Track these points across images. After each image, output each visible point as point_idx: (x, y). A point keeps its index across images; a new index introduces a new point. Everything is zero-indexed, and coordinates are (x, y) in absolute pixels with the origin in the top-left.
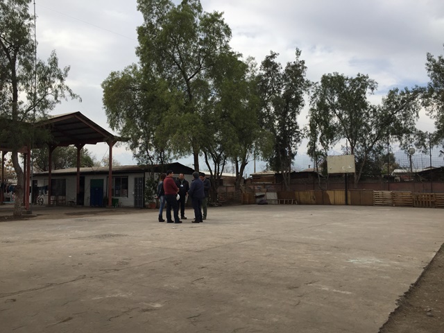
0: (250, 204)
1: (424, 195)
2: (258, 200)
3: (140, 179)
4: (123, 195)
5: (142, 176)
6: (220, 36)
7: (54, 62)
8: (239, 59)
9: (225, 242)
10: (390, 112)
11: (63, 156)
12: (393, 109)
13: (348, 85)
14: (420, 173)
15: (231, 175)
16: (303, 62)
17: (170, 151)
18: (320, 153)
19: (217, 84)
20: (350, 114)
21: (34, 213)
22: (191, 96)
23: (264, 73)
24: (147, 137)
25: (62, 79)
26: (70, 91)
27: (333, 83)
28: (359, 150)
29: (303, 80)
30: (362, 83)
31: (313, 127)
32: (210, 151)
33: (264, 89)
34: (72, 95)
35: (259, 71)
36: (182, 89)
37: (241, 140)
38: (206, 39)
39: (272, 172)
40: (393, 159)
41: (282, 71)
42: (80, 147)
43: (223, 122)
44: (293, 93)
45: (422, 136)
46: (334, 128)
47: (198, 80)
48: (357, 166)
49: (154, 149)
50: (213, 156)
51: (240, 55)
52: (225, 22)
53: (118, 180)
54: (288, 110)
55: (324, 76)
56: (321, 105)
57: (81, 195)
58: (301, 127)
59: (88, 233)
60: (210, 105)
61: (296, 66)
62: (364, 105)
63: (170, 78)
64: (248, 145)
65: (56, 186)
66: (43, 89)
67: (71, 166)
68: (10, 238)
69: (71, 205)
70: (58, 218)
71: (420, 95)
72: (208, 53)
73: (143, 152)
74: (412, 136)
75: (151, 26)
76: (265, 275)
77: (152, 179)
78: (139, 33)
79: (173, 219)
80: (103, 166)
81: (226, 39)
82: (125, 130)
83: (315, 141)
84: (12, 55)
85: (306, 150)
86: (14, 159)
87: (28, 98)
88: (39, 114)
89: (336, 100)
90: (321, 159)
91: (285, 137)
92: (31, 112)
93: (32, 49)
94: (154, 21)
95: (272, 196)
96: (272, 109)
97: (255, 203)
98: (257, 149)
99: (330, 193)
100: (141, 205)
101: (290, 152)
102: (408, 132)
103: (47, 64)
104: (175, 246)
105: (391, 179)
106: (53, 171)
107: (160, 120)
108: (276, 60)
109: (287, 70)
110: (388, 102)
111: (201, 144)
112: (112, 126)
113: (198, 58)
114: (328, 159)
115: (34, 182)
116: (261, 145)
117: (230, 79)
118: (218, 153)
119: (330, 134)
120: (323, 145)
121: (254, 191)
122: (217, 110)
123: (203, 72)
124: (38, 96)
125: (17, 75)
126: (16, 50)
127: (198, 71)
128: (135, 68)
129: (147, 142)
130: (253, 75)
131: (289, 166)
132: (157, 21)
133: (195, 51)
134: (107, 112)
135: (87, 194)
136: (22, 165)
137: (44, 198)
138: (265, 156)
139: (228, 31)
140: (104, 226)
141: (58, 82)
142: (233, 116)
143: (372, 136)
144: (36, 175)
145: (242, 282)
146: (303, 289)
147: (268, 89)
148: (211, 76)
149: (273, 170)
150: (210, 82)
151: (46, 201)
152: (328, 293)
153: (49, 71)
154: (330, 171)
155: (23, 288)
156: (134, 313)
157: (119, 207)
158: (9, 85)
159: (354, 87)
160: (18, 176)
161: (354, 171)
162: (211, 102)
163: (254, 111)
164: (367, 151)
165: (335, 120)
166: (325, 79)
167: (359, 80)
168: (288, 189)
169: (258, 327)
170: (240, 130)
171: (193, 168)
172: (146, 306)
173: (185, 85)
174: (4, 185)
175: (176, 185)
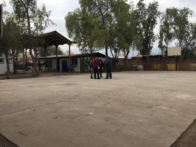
0: (131, 70)
2: (134, 69)
3: (82, 60)
4: (76, 67)
5: (83, 58)
7: (44, 9)
8: (126, 3)
9: (119, 87)
11: (50, 50)
13: (179, 13)
15: (122, 57)
16: (157, 2)
17: (95, 47)
18: (164, 47)
19: (116, 15)
20: (180, 27)
21: (40, 75)
22: (104, 22)
23: (138, 9)
24: (85, 41)
25: (48, 17)
26: (52, 22)
27: (172, 12)
28: (183, 44)
29: (156, 11)
31: (161, 34)
32: (113, 47)
33: (138, 16)
35: (136, 8)
36: (100, 19)
37: (127, 41)
39: (141, 56)
41: (147, 7)
42: (57, 46)
43: (118, 33)
44: (152, 18)
46: (172, 34)
47: (107, 14)
48: (182, 52)
49: (88, 46)
50: (114, 49)
53: (73, 60)
54: (149, 26)
55: (167, 9)
56: (166, 23)
57: (58, 67)
58: (155, 34)
59: (62, 83)
61: (154, 4)
62: (187, 23)
63: (94, 14)
64: (130, 43)
65: (48, 63)
66: (40, 21)
67: (54, 55)
68: (31, 85)
69: (54, 71)
70: (50, 77)
73: (83, 48)
76: (137, 102)
77: (88, 60)
79: (97, 77)
80: (67, 54)
82: (75, 38)
83: (162, 41)
84: (26, 6)
85: (158, 45)
86: (30, 52)
87: (35, 26)
88: (39, 33)
89: (173, 20)
90: (165, 49)
91: (148, 39)
92: (36, 32)
93: (35, 3)
95: (141, 67)
96: (142, 26)
97: (133, 70)
98: (134, 45)
99: (169, 65)
100: (83, 71)
101: (150, 46)
103: (41, 10)
104: (98, 89)
106: (46, 57)
107: (90, 33)
108: (144, 2)
109: (149, 7)
111: (109, 44)
112: (70, 36)
113: (107, 3)
114: (168, 49)
115: (39, 62)
116: (136, 44)
117: (122, 12)
118: (116, 47)
119: (169, 37)
120: (166, 42)
121: (132, 65)
122: (116, 28)
123: (109, 10)
124: (38, 24)
125: (29, 15)
126: (28, 4)
127: (107, 10)
128: (79, 10)
129: (85, 43)
130: (133, 11)
131: (149, 53)
134: (67, 30)
135: (61, 67)
136: (34, 55)
137: (43, 68)
138: (138, 49)
140: (68, 80)
141: (46, 18)
142: (123, 30)
143: (190, 37)
144: (40, 59)
145: (127, 105)
146: (154, 108)
147: (140, 16)
148: (113, 12)
149: (142, 55)
150: (113, 15)
151: (44, 69)
152: (166, 110)
153: (42, 13)
154: (169, 55)
155: (38, 105)
156: (82, 116)
157: (74, 72)
158: (26, 20)
159: (182, 14)
160: (33, 59)
161: (180, 54)
162: (113, 24)
163: (133, 27)
164: (187, 45)
165: (172, 30)
166: (168, 11)
167: (185, 10)
168: (149, 64)
169: (134, 124)
170: (127, 37)
171: (105, 55)
172: (87, 113)
173: (101, 17)
174: (27, 63)
175: (98, 63)
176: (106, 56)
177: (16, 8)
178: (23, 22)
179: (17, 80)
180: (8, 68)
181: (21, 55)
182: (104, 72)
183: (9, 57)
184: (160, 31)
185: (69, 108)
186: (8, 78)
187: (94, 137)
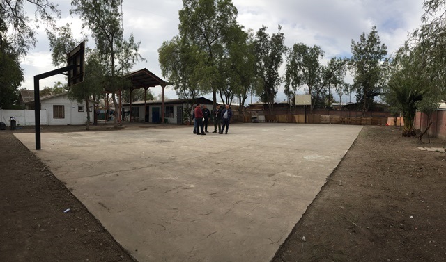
0: (248, 122)
1: (346, 118)
2: (253, 120)
3: (180, 107)
4: (171, 117)
5: (181, 105)
6: (231, 14)
7: (132, 40)
8: (243, 30)
9: (232, 147)
10: (331, 71)
11: (137, 94)
12: (333, 69)
13: (309, 52)
14: (345, 106)
15: (236, 104)
16: (283, 34)
17: (198, 90)
18: (291, 93)
19: (228, 47)
20: (310, 69)
21: (123, 126)
22: (211, 55)
23: (258, 39)
24: (184, 82)
25: (136, 50)
26: (141, 56)
27: (300, 49)
28: (314, 91)
29: (282, 46)
30: (316, 51)
31: (288, 76)
32: (223, 90)
33: (258, 50)
34: (142, 59)
35: (255, 38)
36: (205, 51)
37: (242, 84)
38: (221, 16)
39: (262, 103)
40: (332, 97)
41: (269, 39)
42: (146, 89)
43: (232, 72)
44: (276, 54)
45: (346, 85)
46: (300, 78)
47: (216, 44)
48: (312, 100)
49: (188, 89)
50: (225, 93)
51: (243, 27)
52: (234, 5)
53: (167, 108)
54: (273, 65)
55: (295, 45)
56: (293, 62)
57: (147, 116)
58: (281, 76)
59: (152, 139)
60: (223, 60)
61: (278, 36)
62: (317, 65)
63: (198, 44)
64: (247, 86)
65: (134, 111)
66: (127, 57)
67: (142, 100)
68: (114, 140)
69: (142, 122)
70: (136, 129)
71: (347, 63)
72: (222, 26)
73: (182, 91)
74: (342, 86)
75: (187, 9)
76: (255, 168)
77: (187, 107)
78: (180, 14)
79: (200, 132)
80: (159, 99)
81: (234, 16)
82: (171, 78)
83: (289, 85)
84: (111, 39)
86: (113, 97)
87: (120, 63)
88: (125, 72)
89: (302, 60)
90: (292, 96)
91: (270, 82)
92: (121, 71)
93: (121, 34)
94: (189, 6)
95: (262, 118)
96: (263, 64)
97: (251, 122)
98: (253, 89)
99: (296, 117)
100: (181, 123)
101: (274, 91)
102: (340, 83)
103: (128, 42)
104: (202, 150)
105: (330, 109)
106: (133, 103)
107: (192, 71)
108: (266, 32)
109: (272, 39)
110: (331, 65)
111: (218, 86)
112: (164, 75)
113: (216, 29)
114: (296, 96)
115: (123, 109)
116: (256, 87)
117: (236, 43)
118: (228, 91)
119: (298, 81)
120: (293, 87)
121: (250, 115)
122: (228, 64)
123: (219, 39)
124: (124, 61)
125: (114, 50)
126: (113, 35)
127: (216, 38)
128: (178, 38)
129: (184, 85)
130: (251, 42)
131: (273, 99)
132: (192, 6)
133: (214, 25)
134: (161, 67)
135: (151, 116)
136: (117, 100)
137: (128, 117)
138: (258, 94)
139: (236, 11)
140: (160, 135)
141: (134, 51)
142: (238, 68)
143: (321, 83)
144: (124, 105)
145: (241, 173)
146: (277, 176)
147: (260, 50)
148: (225, 41)
149: (263, 101)
150: (224, 46)
151: (129, 119)
152: (291, 178)
153: (130, 46)
154: (296, 104)
155: (121, 169)
156: (179, 189)
157: (168, 123)
158: (110, 56)
159: (312, 53)
160: (115, 106)
161: (310, 103)
162: (224, 58)
163: (252, 64)
164: (318, 93)
165: (301, 73)
166: (295, 46)
167: (315, 49)
168: (272, 114)
169: (250, 200)
170: (243, 77)
171: (213, 100)
172: (186, 185)
173: (208, 48)
174: (108, 111)
175: (202, 112)
176: (214, 103)
177: (99, 42)
178: (106, 59)
179: (98, 132)
180: (88, 117)
181: (103, 101)
182: (211, 124)
183: (90, 104)
184: (287, 73)
185: (162, 176)
186: (88, 130)
187: (196, 222)
